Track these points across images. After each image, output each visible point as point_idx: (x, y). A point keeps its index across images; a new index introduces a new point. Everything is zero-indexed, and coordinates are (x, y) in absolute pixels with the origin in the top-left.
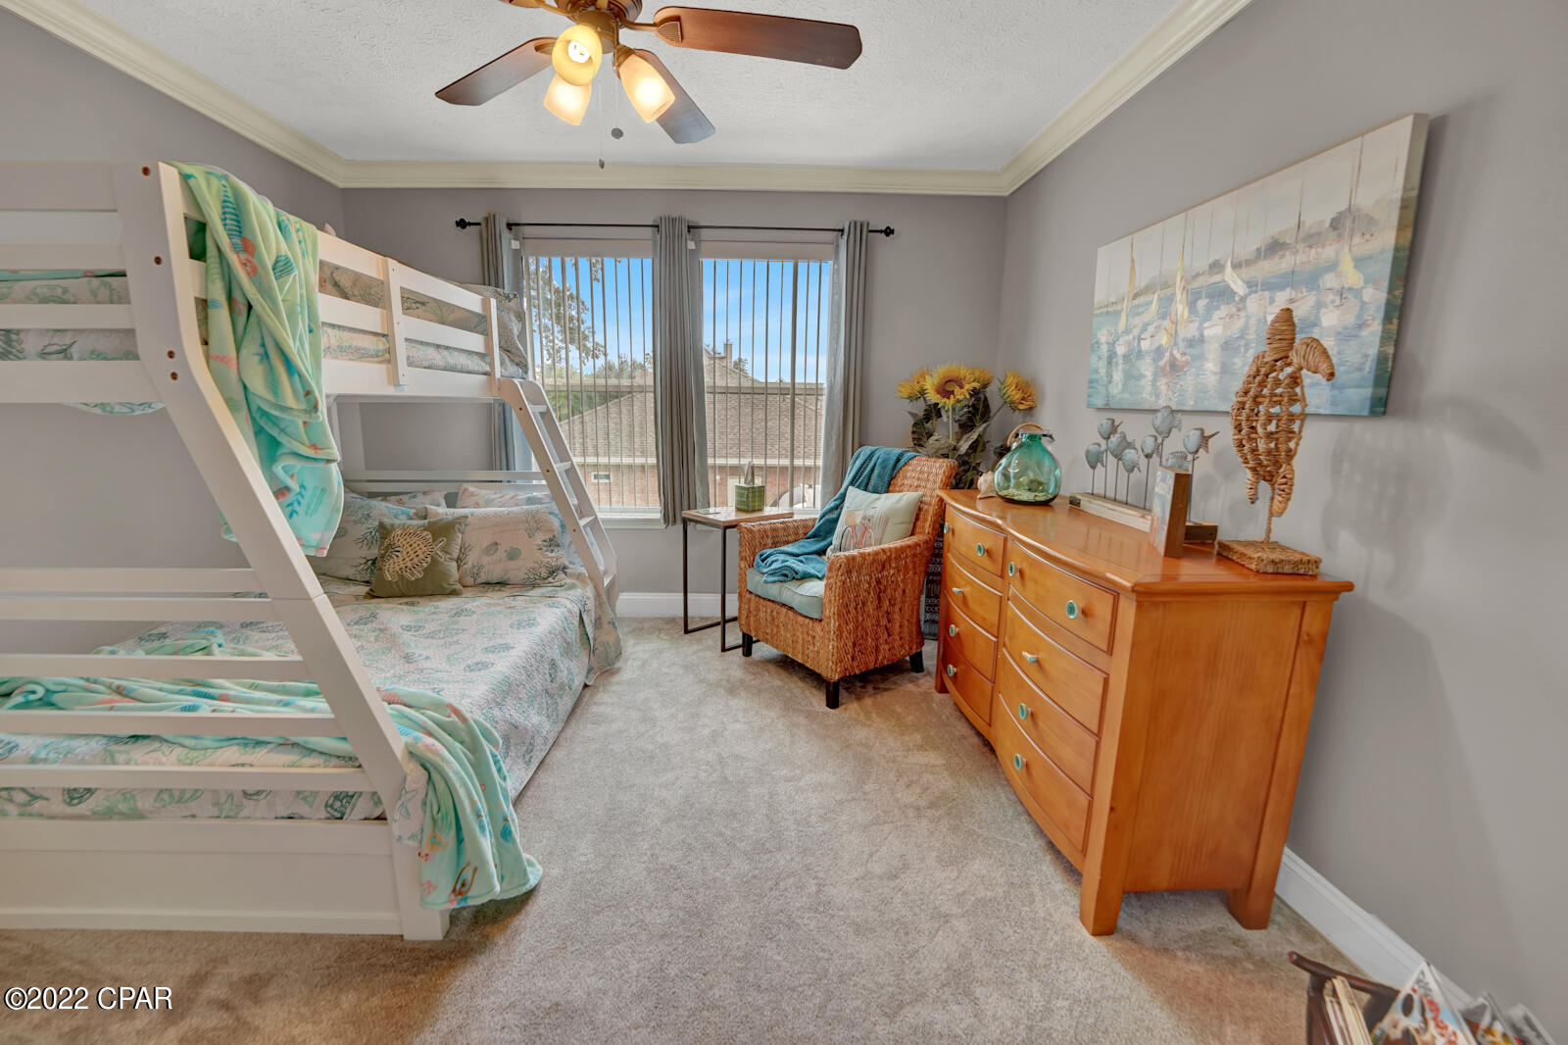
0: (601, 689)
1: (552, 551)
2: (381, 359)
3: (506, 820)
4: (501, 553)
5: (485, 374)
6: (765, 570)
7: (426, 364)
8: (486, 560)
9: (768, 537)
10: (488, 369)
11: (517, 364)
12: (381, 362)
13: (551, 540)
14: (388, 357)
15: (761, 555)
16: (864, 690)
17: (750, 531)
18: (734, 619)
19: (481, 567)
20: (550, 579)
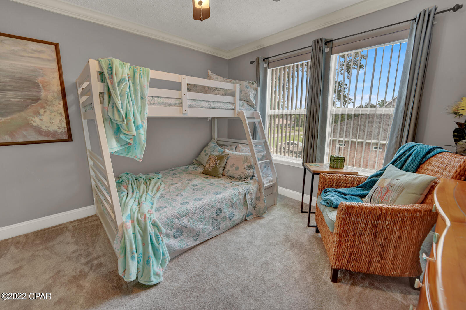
0: (250, 223)
1: (249, 170)
2: (178, 106)
3: (149, 258)
4: (234, 168)
5: (233, 109)
6: (323, 198)
7: (200, 107)
8: (230, 169)
9: (334, 182)
10: (233, 107)
11: (250, 106)
12: (178, 107)
13: (249, 166)
14: (180, 105)
15: (326, 190)
16: (362, 281)
17: (324, 178)
18: (314, 213)
19: (229, 171)
20: (245, 179)
